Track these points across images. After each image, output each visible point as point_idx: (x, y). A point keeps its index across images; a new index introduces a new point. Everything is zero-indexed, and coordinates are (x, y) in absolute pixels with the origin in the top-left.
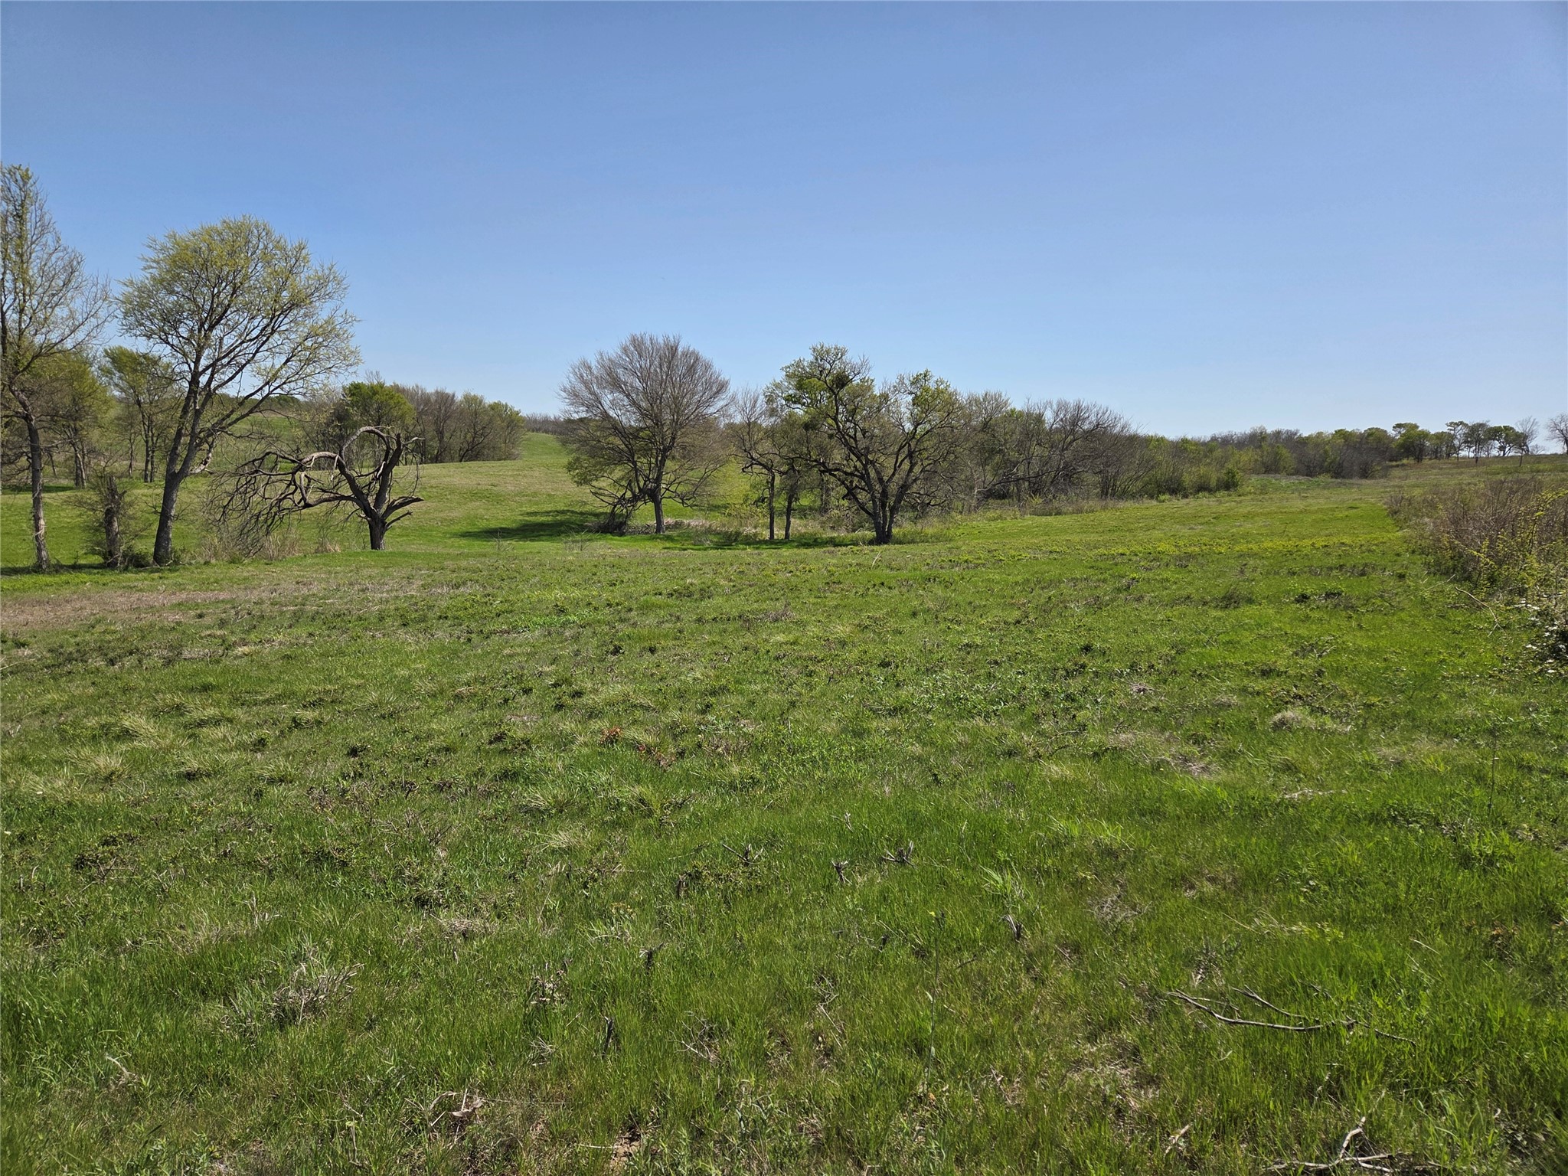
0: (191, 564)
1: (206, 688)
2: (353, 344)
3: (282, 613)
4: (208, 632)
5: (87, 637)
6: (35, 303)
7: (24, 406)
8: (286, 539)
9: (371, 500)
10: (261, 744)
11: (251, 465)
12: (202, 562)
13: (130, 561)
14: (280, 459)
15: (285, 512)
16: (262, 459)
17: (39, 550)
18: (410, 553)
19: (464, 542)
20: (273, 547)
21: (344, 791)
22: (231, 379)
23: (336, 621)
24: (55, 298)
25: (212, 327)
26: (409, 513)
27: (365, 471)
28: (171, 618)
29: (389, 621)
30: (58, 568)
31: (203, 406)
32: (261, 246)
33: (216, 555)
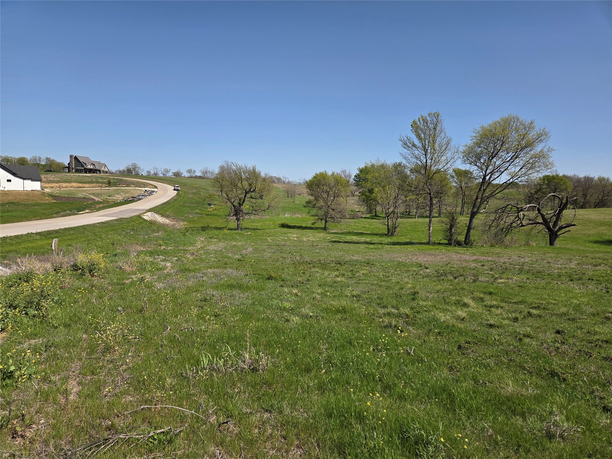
0: (476, 246)
1: (491, 293)
2: (551, 160)
3: (514, 268)
4: (487, 272)
5: (446, 268)
6: (436, 156)
7: (430, 190)
8: (513, 238)
9: (551, 225)
10: (516, 319)
11: (501, 210)
12: (481, 245)
13: (456, 243)
14: (513, 207)
15: (513, 228)
16: (506, 207)
17: (430, 237)
18: (569, 249)
19: (595, 245)
20: (507, 241)
21: (558, 348)
22: (498, 177)
23: (538, 274)
24: (442, 153)
25: (493, 158)
26: (569, 231)
27: (549, 212)
28: (473, 265)
29: (563, 278)
30: (434, 244)
31: (486, 188)
32: (515, 125)
33: (486, 243)
